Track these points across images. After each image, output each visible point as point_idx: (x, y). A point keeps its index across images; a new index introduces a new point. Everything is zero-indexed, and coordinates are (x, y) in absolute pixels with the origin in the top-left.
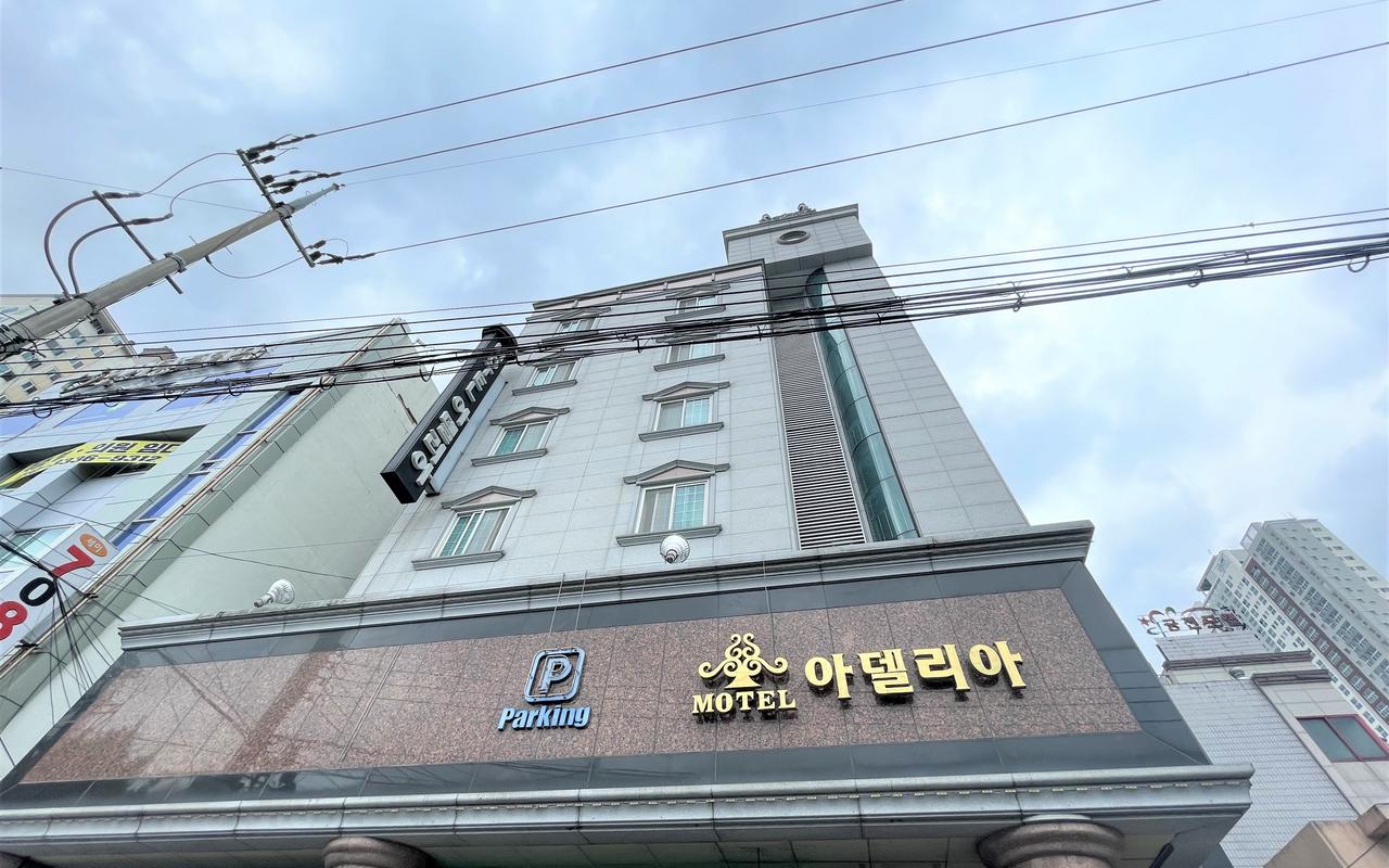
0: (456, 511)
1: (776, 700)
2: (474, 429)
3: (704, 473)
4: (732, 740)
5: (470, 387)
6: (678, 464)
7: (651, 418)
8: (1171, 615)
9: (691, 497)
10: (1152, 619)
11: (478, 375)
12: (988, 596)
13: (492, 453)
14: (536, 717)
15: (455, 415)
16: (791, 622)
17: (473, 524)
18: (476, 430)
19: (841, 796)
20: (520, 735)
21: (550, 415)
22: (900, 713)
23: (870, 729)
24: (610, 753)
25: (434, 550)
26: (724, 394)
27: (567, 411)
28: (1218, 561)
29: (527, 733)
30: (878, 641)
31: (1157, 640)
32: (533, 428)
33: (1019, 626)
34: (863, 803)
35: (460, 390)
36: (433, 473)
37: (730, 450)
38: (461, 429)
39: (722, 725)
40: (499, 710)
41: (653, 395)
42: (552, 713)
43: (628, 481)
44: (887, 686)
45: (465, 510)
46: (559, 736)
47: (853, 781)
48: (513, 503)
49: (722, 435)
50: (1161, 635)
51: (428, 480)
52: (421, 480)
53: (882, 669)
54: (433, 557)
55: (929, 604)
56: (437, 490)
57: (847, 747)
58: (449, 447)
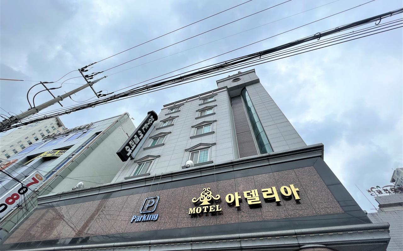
0: (138, 163)
1: (215, 208)
2: (145, 140)
3: (208, 146)
4: (200, 222)
5: (143, 128)
6: (201, 144)
7: (194, 132)
8: (379, 189)
9: (204, 154)
10: (372, 190)
11: (146, 125)
12: (288, 171)
13: (150, 146)
14: (142, 218)
15: (139, 136)
16: (222, 183)
17: (142, 166)
18: (146, 140)
19: (234, 240)
20: (137, 224)
21: (165, 134)
22: (257, 210)
23: (247, 217)
24: (162, 229)
25: (131, 174)
26: (215, 124)
27: (170, 132)
28: (396, 172)
29: (139, 223)
30: (250, 187)
31: (375, 197)
32: (162, 138)
33: (298, 180)
34: (242, 242)
35: (140, 129)
36: (132, 152)
37: (216, 139)
38: (141, 140)
39: (198, 218)
40: (132, 216)
41: (194, 126)
42: (147, 217)
43: (186, 150)
44: (252, 202)
45: (140, 162)
46: (148, 224)
47: (238, 234)
48: (154, 159)
49: (214, 135)
50: (376, 196)
51: (130, 155)
52: (128, 154)
53: (251, 196)
54: (131, 176)
55: (268, 174)
56: (133, 158)
57: (238, 223)
58: (137, 145)
